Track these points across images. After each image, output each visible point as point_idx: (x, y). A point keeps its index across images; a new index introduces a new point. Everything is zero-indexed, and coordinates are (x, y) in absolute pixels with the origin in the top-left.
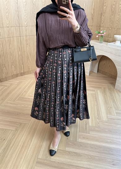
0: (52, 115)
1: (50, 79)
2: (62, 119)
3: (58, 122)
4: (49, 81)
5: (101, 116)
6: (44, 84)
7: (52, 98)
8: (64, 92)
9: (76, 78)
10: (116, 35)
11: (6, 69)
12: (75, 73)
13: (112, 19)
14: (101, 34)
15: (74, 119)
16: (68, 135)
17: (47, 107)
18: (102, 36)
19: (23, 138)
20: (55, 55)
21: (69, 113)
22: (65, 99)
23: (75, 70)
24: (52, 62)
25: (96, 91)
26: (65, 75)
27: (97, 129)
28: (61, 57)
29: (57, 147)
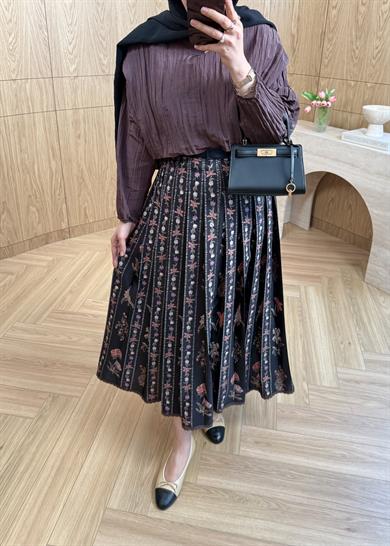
0: (169, 376)
1: (161, 258)
2: (200, 390)
3: (189, 401)
4: (159, 264)
5: (317, 371)
6: (142, 275)
7: (168, 321)
8: (209, 301)
9: (247, 257)
10: (370, 104)
11: (12, 219)
12: (246, 241)
13: (357, 52)
14: (319, 102)
15: (239, 389)
16: (219, 438)
17: (151, 351)
18: (324, 108)
19: (60, 443)
20: (179, 179)
21: (224, 369)
22: (210, 324)
23: (246, 230)
24: (169, 202)
25: (302, 289)
26: (212, 246)
27: (300, 414)
28: (199, 187)
29: (178, 482)
